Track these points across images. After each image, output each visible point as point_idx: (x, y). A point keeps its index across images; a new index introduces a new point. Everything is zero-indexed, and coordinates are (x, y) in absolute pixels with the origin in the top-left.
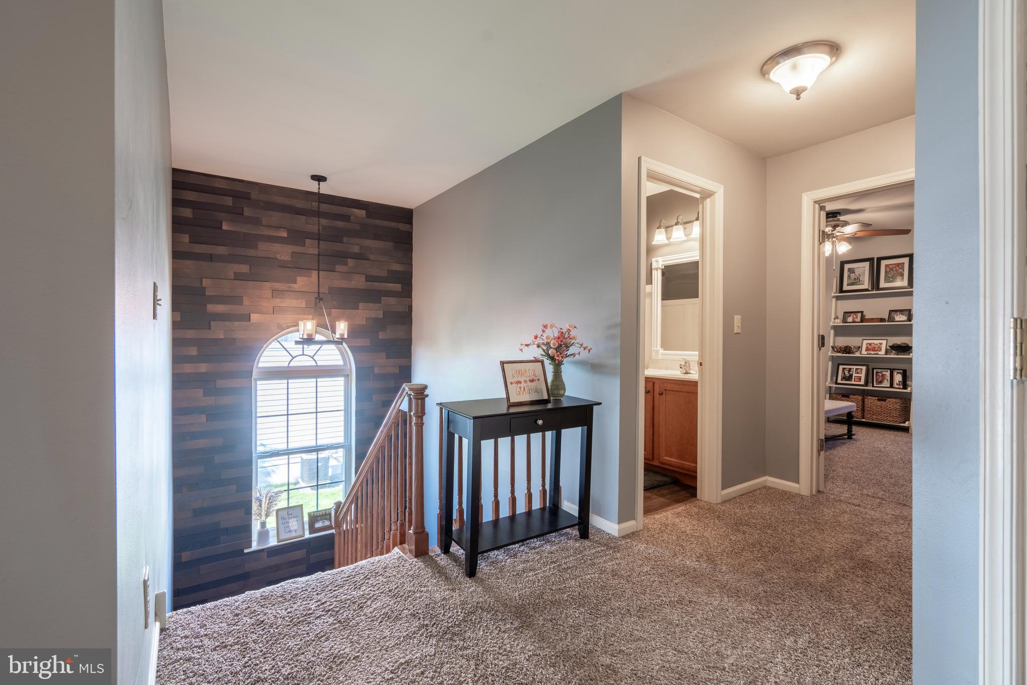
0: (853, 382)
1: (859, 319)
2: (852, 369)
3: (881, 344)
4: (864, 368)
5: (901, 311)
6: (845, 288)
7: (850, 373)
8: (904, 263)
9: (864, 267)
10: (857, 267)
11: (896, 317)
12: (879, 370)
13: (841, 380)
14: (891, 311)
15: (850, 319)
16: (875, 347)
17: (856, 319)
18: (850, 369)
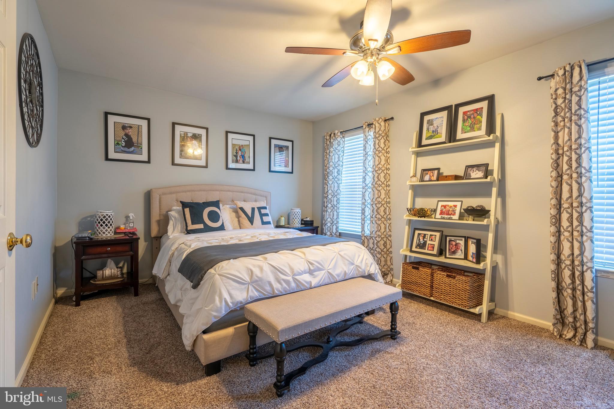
0: (426, 251)
1: (435, 178)
2: (427, 235)
3: (455, 206)
4: (438, 234)
5: (478, 167)
6: (424, 142)
7: (425, 239)
8: (482, 108)
9: (442, 117)
10: (436, 117)
11: (472, 174)
12: (453, 238)
13: (416, 248)
14: (468, 167)
15: (427, 178)
16: (449, 211)
17: (433, 177)
18: (425, 235)
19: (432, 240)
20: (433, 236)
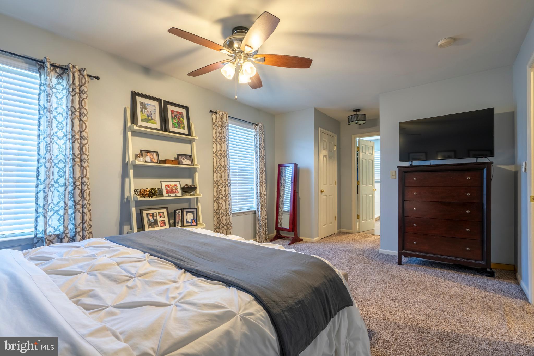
1: (156, 159)
3: (176, 185)
5: (185, 156)
8: (183, 113)
10: (148, 103)
11: (182, 161)
13: (149, 228)
14: (178, 155)
15: (148, 158)
16: (173, 189)
17: (153, 159)
18: (153, 214)
19: (161, 217)
20: (161, 214)
